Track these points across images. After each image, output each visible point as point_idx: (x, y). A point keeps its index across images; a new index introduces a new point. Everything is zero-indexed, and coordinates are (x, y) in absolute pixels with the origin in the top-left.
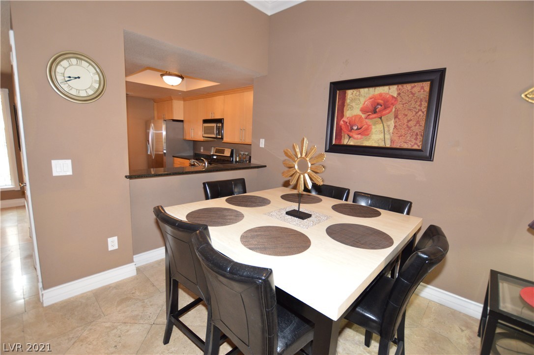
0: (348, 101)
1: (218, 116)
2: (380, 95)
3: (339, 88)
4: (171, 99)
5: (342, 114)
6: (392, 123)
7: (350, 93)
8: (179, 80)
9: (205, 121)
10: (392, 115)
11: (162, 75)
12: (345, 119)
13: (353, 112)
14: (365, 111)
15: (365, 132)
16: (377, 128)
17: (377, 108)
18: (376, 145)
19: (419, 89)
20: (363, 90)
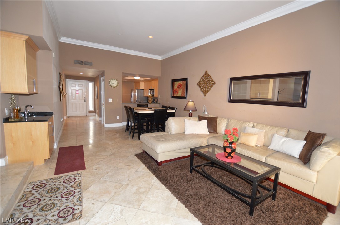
0: (175, 85)
1: (153, 88)
2: (179, 83)
3: (174, 81)
4: (139, 82)
6: (181, 90)
7: (175, 83)
8: (139, 78)
9: (149, 90)
10: (181, 88)
11: (134, 77)
12: (174, 89)
13: (176, 88)
14: (177, 87)
15: (177, 93)
16: (179, 92)
17: (179, 87)
18: (179, 96)
19: (185, 82)
20: (177, 82)
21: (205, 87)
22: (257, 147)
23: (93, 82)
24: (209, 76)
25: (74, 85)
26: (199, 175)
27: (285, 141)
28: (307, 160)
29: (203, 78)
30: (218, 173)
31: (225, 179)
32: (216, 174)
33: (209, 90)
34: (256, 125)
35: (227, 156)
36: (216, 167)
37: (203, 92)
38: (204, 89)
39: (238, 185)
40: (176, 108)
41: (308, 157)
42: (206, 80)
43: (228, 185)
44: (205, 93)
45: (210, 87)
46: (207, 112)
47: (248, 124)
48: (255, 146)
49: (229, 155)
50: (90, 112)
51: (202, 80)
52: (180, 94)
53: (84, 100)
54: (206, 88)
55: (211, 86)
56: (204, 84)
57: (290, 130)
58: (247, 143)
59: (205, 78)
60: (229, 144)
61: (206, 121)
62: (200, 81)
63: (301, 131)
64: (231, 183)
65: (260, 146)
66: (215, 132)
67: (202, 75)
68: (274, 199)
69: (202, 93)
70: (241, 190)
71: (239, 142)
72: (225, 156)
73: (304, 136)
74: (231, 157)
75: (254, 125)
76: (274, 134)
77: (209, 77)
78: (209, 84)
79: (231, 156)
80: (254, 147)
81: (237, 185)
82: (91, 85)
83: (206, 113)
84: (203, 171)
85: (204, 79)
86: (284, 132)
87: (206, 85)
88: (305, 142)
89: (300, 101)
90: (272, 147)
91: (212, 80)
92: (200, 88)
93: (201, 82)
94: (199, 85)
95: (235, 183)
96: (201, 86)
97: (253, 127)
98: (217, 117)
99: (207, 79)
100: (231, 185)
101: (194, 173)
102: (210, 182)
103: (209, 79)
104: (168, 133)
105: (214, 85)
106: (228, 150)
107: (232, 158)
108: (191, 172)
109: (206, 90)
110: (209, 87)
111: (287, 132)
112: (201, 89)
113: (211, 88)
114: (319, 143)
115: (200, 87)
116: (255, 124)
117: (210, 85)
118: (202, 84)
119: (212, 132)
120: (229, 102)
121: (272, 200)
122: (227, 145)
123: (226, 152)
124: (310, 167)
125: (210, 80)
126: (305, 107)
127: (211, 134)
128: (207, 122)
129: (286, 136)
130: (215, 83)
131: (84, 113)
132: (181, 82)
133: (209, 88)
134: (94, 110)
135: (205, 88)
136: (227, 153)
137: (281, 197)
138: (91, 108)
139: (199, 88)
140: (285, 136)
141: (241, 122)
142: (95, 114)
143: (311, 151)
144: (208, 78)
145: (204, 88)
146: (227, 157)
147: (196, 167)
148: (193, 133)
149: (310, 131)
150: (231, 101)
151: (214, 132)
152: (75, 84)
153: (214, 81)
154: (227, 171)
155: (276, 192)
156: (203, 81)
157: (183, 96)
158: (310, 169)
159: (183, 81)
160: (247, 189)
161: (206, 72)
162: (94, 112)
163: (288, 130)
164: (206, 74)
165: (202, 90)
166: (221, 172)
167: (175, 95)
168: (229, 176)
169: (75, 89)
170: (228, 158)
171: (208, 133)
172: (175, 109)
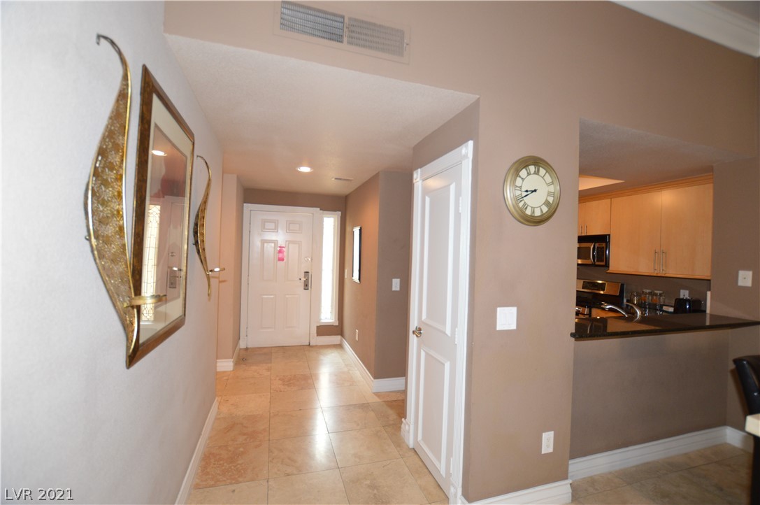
23: (340, 213)
25: (272, 226)
50: (324, 330)
53: (303, 285)
82: (330, 223)
131: (301, 332)
134: (337, 324)
138: (328, 315)
142: (339, 337)
152: (276, 223)
162: (336, 330)
169: (275, 242)
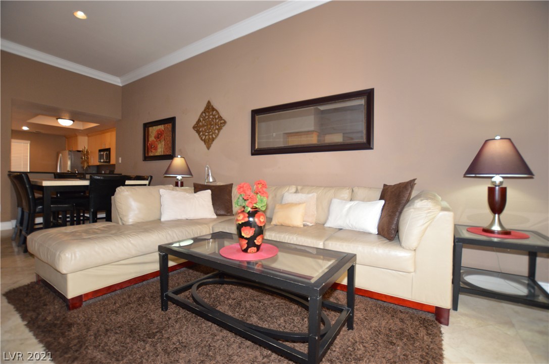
0: (150, 133)
1: (107, 147)
2: (159, 129)
3: (147, 126)
4: (76, 136)
5: (148, 141)
6: (163, 143)
7: (151, 129)
8: (71, 122)
9: (100, 151)
10: (163, 139)
11: (57, 119)
12: (149, 142)
13: (152, 138)
14: (155, 138)
15: (156, 149)
16: (159, 146)
17: (159, 136)
18: (159, 154)
19: (169, 126)
20: (154, 127)
21: (207, 131)
22: (305, 228)
24: (213, 109)
26: (183, 312)
27: (350, 208)
28: (393, 232)
29: (204, 114)
30: (232, 296)
31: (248, 306)
32: (228, 299)
33: (216, 137)
34: (301, 189)
35: (246, 246)
36: (228, 283)
37: (204, 141)
38: (206, 136)
39: (276, 313)
40: (151, 177)
41: (393, 226)
42: (209, 118)
43: (254, 320)
44: (208, 143)
45: (217, 131)
46: (213, 178)
47: (288, 188)
48: (302, 226)
49: (251, 242)
51: (201, 119)
52: (160, 151)
54: (211, 133)
55: (219, 129)
56: (205, 126)
57: (356, 190)
58: (287, 222)
59: (207, 114)
60: (247, 215)
61: (209, 192)
62: (199, 121)
63: (371, 188)
64: (262, 313)
65: (311, 225)
66: (228, 213)
67: (202, 109)
68: (350, 327)
69: (203, 143)
70: (284, 324)
71: (274, 222)
72: (241, 248)
73: (379, 195)
74: (255, 249)
75: (297, 190)
76: (331, 200)
77: (214, 112)
78: (216, 124)
79: (255, 245)
80: (300, 228)
81: (274, 314)
83: (211, 180)
84: (195, 300)
85: (206, 116)
86: (346, 193)
87: (210, 129)
88: (383, 202)
89: (364, 140)
90: (332, 223)
91: (220, 118)
92: (199, 134)
93: (201, 124)
94: (196, 129)
95: (269, 311)
96: (201, 129)
97: (297, 192)
98: (232, 184)
99: (211, 117)
100: (261, 319)
101: (172, 308)
102: (210, 324)
103: (214, 116)
104: (118, 223)
105: (224, 126)
106: (245, 232)
107: (258, 250)
108: (164, 307)
109: (211, 136)
110: (215, 130)
111: (351, 194)
112: (200, 136)
113: (219, 132)
114: (407, 197)
115: (198, 132)
116: (299, 188)
117: (217, 127)
118: (203, 126)
119: (222, 212)
120: (252, 154)
121: (348, 330)
122: (243, 219)
123: (243, 237)
124: (403, 244)
125: (217, 117)
126: (372, 149)
127: (220, 217)
128: (212, 195)
129: (351, 200)
130: (225, 122)
132: (163, 126)
133: (215, 133)
135: (209, 132)
136: (246, 239)
137: (361, 317)
139: (197, 134)
140: (349, 199)
141: (274, 187)
143: (397, 214)
144: (212, 115)
145: (207, 134)
146: (246, 251)
147: (177, 292)
148: (179, 218)
149: (385, 185)
150: (256, 152)
151: (226, 213)
153: (223, 118)
154: (253, 287)
155: (353, 312)
156: (203, 120)
157: (168, 154)
158: (403, 248)
159: (166, 125)
160: (296, 318)
161: (209, 102)
163: (353, 191)
164: (209, 108)
165: (203, 138)
166: (239, 293)
167: (151, 154)
168: (257, 296)
170: (249, 251)
171: (215, 217)
172: (149, 179)
